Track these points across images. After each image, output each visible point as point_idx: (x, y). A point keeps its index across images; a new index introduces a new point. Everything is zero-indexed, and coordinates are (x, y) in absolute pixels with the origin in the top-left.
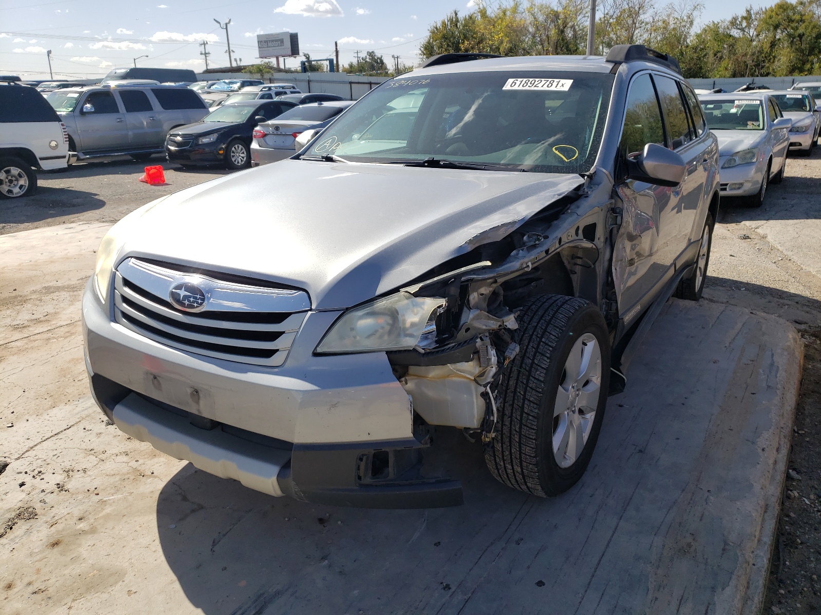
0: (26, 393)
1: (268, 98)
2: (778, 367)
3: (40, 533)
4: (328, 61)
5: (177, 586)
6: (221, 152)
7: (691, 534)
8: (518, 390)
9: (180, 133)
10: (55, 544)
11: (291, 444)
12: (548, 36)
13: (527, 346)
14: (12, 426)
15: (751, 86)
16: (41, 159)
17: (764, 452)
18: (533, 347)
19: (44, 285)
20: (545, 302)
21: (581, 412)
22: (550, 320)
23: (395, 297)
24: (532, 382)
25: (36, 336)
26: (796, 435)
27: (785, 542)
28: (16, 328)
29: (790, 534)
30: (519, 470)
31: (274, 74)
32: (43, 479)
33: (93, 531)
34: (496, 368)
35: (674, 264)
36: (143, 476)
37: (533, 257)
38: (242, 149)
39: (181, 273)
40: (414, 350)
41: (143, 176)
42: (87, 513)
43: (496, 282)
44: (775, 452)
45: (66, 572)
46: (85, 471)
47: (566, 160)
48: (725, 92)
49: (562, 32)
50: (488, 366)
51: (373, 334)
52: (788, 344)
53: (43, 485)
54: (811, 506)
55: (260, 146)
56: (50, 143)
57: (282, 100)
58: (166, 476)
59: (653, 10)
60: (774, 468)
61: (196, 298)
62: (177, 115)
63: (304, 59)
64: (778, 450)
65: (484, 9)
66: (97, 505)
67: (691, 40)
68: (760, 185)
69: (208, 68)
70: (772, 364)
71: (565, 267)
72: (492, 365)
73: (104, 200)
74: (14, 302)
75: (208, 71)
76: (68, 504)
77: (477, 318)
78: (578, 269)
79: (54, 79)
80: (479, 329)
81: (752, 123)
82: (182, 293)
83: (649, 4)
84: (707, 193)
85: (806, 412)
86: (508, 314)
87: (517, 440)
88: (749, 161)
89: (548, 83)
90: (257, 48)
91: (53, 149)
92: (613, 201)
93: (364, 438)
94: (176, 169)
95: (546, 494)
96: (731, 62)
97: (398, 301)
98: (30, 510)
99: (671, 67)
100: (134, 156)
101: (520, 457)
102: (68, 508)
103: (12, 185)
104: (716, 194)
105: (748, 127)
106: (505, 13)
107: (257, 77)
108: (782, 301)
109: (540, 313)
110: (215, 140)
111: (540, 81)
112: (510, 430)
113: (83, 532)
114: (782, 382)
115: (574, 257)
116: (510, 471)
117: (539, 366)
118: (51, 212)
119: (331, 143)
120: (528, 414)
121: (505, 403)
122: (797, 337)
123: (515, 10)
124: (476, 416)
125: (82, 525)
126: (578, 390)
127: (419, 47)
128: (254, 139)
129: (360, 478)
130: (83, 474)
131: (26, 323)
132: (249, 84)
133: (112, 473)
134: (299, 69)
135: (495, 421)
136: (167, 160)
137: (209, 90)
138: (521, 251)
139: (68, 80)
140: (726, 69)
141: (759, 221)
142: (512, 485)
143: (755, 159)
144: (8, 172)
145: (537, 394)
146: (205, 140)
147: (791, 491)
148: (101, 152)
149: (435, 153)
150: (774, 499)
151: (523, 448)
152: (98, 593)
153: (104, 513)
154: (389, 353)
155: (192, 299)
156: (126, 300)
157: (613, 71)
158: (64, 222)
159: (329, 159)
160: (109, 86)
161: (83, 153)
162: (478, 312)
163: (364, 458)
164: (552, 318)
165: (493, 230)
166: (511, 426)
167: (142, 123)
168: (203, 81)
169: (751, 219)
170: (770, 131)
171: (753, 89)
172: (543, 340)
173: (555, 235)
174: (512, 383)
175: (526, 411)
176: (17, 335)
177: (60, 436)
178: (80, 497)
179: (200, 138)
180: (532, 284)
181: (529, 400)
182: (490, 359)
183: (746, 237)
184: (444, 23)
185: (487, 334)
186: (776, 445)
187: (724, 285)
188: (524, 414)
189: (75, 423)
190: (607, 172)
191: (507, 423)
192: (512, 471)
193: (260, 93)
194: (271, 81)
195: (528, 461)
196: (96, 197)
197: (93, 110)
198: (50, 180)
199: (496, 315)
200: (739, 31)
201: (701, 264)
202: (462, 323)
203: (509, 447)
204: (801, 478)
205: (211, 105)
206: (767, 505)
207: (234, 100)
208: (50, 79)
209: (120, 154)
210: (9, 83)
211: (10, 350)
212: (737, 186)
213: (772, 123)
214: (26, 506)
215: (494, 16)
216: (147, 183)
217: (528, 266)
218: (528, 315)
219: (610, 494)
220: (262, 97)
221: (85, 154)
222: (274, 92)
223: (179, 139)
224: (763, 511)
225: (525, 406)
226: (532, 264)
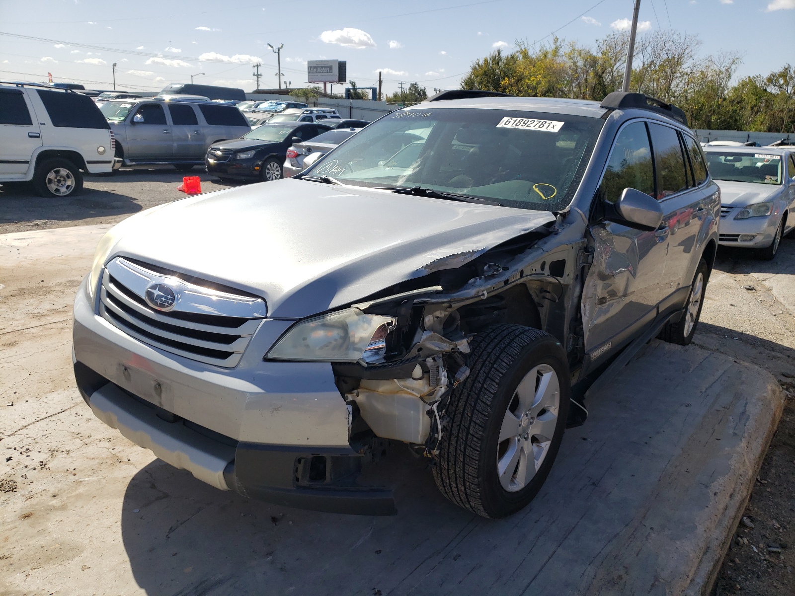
0: (31, 376)
1: (308, 121)
2: (749, 416)
3: (16, 503)
4: (371, 90)
5: (128, 566)
6: (257, 168)
7: (624, 567)
8: (466, 412)
9: (221, 148)
10: (27, 516)
11: (236, 442)
12: (586, 80)
13: (479, 371)
14: (12, 405)
15: (785, 142)
16: (89, 162)
17: (716, 497)
18: (484, 372)
19: (69, 279)
20: (504, 331)
21: (535, 440)
22: (505, 348)
23: (345, 313)
24: (479, 406)
25: (51, 325)
26: (759, 484)
27: (724, 586)
28: (35, 316)
29: (731, 579)
30: (463, 489)
31: (319, 99)
32: (29, 456)
33: (63, 507)
34: (446, 389)
35: (657, 307)
36: (120, 462)
37: (489, 286)
38: (277, 167)
39: (158, 274)
40: (358, 363)
41: (181, 186)
42: (62, 491)
43: (450, 307)
44: (728, 498)
45: (31, 543)
46: (68, 452)
47: (544, 198)
48: (759, 146)
49: (600, 77)
50: (437, 385)
51: (326, 346)
52: (765, 394)
53: (28, 462)
54: (758, 554)
55: (292, 165)
56: (98, 148)
57: (320, 123)
58: (141, 463)
59: (692, 61)
60: (723, 513)
61: (166, 298)
62: (221, 130)
63: (350, 86)
64: (731, 496)
65: (526, 50)
66: (72, 485)
67: (728, 93)
68: (772, 239)
69: (259, 89)
70: (743, 413)
71: (532, 300)
72: (441, 385)
73: (142, 205)
74: (39, 291)
75: (258, 92)
76: (46, 481)
77: (430, 339)
78: (546, 303)
79: (116, 90)
80: (433, 350)
81: (770, 177)
82: (156, 292)
83: (689, 55)
84: (700, 241)
85: (774, 463)
86: (462, 338)
87: (462, 460)
88: (762, 214)
89: (540, 123)
90: (307, 73)
91: (101, 154)
92: (586, 240)
93: (303, 442)
94: (214, 182)
95: (489, 514)
96: (767, 117)
97: (349, 316)
98: (12, 483)
99: (675, 117)
100: (177, 166)
101: (464, 476)
102: (45, 485)
103: (60, 185)
104: (711, 244)
105: (766, 181)
106: (545, 56)
107: (302, 100)
108: (773, 353)
109: (497, 340)
110: (252, 157)
111: (533, 122)
112: (456, 450)
113: (55, 508)
114: (750, 431)
115: (543, 290)
116: (454, 489)
117: (488, 390)
118: (91, 212)
119: (332, 166)
120: (473, 436)
121: (453, 423)
122: (777, 389)
123: (556, 52)
124: (421, 432)
125: (55, 502)
126: (532, 418)
127: (460, 82)
128: (287, 158)
129: (297, 480)
130: (66, 455)
131: (46, 312)
132: (293, 106)
133: (93, 456)
134: (344, 95)
135: (440, 439)
136: (205, 172)
137: (255, 110)
138: (478, 280)
139: (128, 91)
140: (762, 123)
141: (768, 274)
142: (458, 503)
143: (769, 213)
144: (57, 172)
145: (483, 417)
146: (243, 156)
147: (741, 537)
148: (149, 160)
149: (423, 182)
150: (716, 543)
151: (467, 467)
152: (55, 565)
153: (77, 492)
154: (334, 364)
155: (163, 299)
156: (110, 295)
157: (604, 117)
158: (101, 223)
159: (326, 181)
160: (164, 100)
161: (130, 159)
162: (432, 333)
163: (303, 461)
164: (507, 346)
165: (453, 257)
166: (457, 445)
167: (187, 136)
168: (251, 100)
169: (760, 271)
170: (787, 187)
171: (787, 144)
172: (495, 366)
173: (515, 268)
174: (461, 404)
175: (471, 432)
176: (35, 323)
177: (52, 418)
178: (58, 476)
179: (239, 154)
180: (494, 312)
181: (475, 422)
182: (440, 380)
183: (750, 289)
184: (486, 60)
185: (441, 356)
186: (730, 491)
187: (717, 333)
188: (469, 435)
189: (69, 407)
190: (581, 212)
191: (453, 442)
192: (456, 489)
193: (301, 115)
194: (315, 105)
195: (470, 481)
196: (135, 202)
197: (143, 121)
198: (96, 183)
199: (451, 338)
200: (776, 88)
201: (693, 309)
202: (414, 343)
203: (454, 466)
204: (754, 527)
205: (255, 124)
206: (708, 548)
207: (278, 120)
208: (113, 90)
209: (164, 163)
210: (66, 90)
211: (25, 335)
212: (749, 238)
213: (790, 178)
214: (8, 479)
215: (535, 57)
216: (184, 191)
217: (484, 294)
218: (485, 342)
219: (554, 522)
220: (304, 119)
221: (132, 160)
222: (315, 116)
223: (219, 153)
224: (702, 553)
225: (471, 427)
226: (488, 293)
